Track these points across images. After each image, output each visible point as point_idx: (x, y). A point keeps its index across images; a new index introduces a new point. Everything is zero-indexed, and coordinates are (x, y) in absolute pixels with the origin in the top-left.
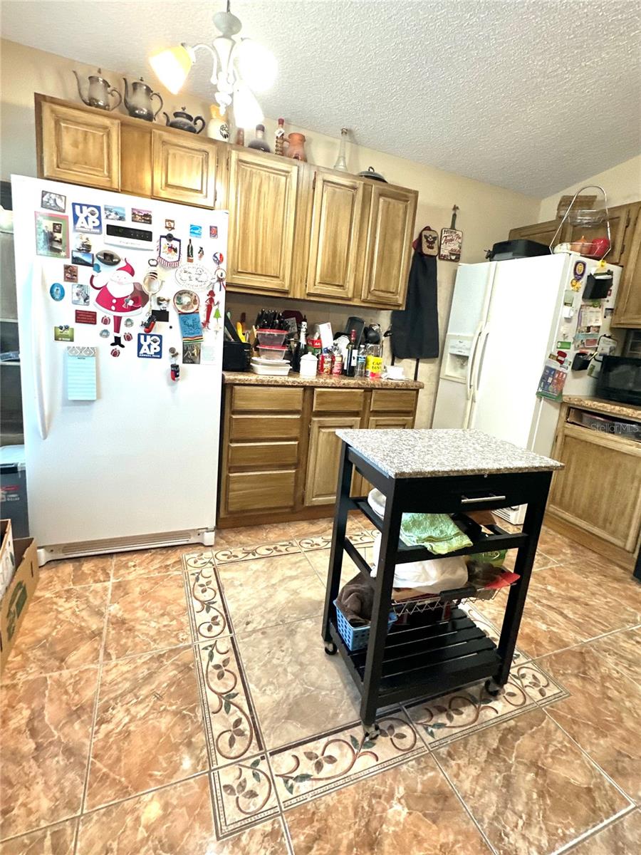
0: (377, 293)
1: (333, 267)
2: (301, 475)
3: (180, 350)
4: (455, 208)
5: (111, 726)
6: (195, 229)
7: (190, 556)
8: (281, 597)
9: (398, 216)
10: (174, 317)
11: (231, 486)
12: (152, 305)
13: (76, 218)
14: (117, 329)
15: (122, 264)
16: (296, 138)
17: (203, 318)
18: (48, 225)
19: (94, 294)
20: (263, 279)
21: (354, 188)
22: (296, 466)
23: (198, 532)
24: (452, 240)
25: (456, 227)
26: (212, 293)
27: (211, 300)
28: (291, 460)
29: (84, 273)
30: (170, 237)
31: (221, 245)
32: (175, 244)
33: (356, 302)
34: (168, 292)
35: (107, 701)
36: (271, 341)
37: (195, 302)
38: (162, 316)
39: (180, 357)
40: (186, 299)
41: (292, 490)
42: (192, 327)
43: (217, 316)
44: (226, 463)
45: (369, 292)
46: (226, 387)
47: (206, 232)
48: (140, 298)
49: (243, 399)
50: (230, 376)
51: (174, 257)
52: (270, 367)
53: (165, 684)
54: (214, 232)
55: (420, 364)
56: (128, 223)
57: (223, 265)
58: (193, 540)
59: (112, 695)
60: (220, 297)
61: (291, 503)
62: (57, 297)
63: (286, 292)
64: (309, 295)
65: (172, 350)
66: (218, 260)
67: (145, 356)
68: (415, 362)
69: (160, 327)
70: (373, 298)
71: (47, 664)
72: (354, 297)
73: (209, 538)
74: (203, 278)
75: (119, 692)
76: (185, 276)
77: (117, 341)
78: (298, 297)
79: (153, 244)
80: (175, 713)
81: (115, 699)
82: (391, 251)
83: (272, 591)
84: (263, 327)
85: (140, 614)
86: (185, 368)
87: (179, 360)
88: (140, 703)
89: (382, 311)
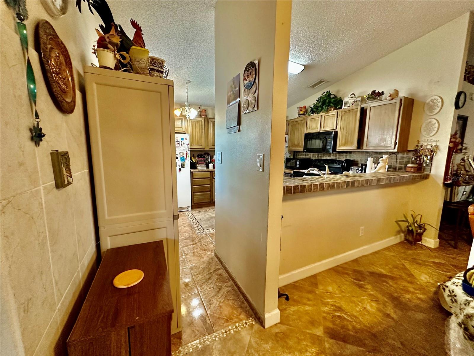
6: (182, 139)
10: (179, 158)
11: (194, 197)
16: (203, 111)
17: (185, 158)
20: (198, 146)
22: (210, 191)
23: (188, 207)
27: (187, 153)
31: (188, 141)
32: (178, 142)
36: (201, 161)
37: (183, 154)
39: (181, 166)
41: (209, 197)
43: (188, 157)
44: (193, 192)
46: (191, 173)
49: (195, 175)
50: (192, 170)
51: (178, 145)
52: (201, 167)
54: (186, 139)
58: (186, 210)
61: (209, 201)
63: (204, 149)
64: (210, 149)
66: (188, 145)
73: (190, 209)
74: (185, 149)
76: (181, 149)
78: (207, 149)
84: (199, 158)
86: (182, 169)
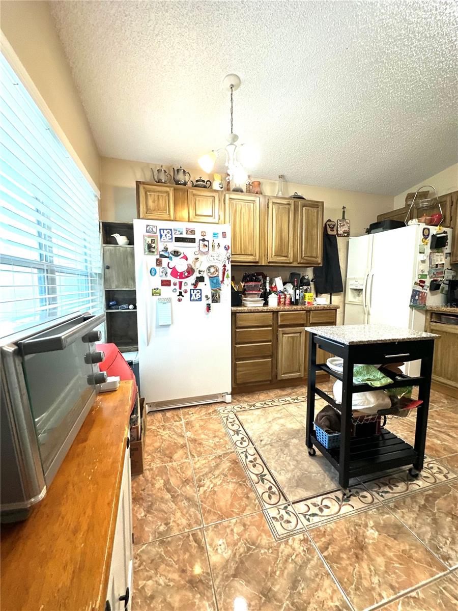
0: (306, 258)
1: (281, 246)
2: (274, 362)
3: (210, 296)
4: (344, 208)
5: (205, 488)
6: (215, 235)
7: (220, 408)
8: (276, 427)
9: (314, 216)
10: (207, 279)
11: (238, 369)
12: (196, 274)
13: (161, 236)
14: (180, 288)
15: (182, 255)
16: (256, 183)
17: (221, 278)
18: (149, 240)
19: (169, 271)
20: (245, 257)
21: (289, 204)
22: (271, 356)
23: (222, 395)
24: (344, 225)
25: (346, 217)
26: (225, 266)
27: (225, 269)
28: (269, 353)
29: (165, 261)
30: (204, 240)
31: (228, 241)
32: (206, 243)
33: (295, 264)
34: (204, 268)
35: (199, 477)
36: (253, 288)
37: (217, 271)
38: (201, 279)
39: (210, 300)
40: (212, 270)
41: (270, 370)
42: (216, 284)
43: (228, 277)
45: (302, 258)
46: (234, 314)
47: (220, 235)
48: (190, 271)
49: (241, 320)
50: (235, 309)
51: (206, 249)
52: (252, 303)
53: (226, 470)
54: (224, 235)
55: (332, 297)
56: (184, 236)
57: (230, 251)
58: (220, 400)
59: (201, 474)
60: (229, 267)
61: (270, 378)
62: (153, 274)
63: (257, 262)
64: (269, 262)
65: (207, 296)
66: (227, 248)
67: (194, 300)
68: (329, 296)
69: (201, 285)
70: (304, 261)
71: (164, 459)
72: (293, 262)
73: (229, 398)
74: (220, 258)
75: (204, 473)
76: (211, 258)
77: (181, 294)
78: (263, 264)
79: (196, 244)
80: (236, 483)
81: (203, 476)
82: (312, 235)
83: (270, 425)
84: (248, 281)
85: (203, 436)
86: (213, 305)
87: (210, 301)
88: (216, 478)
89: (308, 268)
